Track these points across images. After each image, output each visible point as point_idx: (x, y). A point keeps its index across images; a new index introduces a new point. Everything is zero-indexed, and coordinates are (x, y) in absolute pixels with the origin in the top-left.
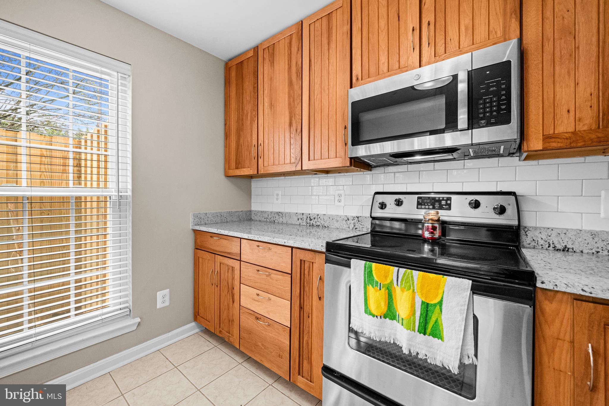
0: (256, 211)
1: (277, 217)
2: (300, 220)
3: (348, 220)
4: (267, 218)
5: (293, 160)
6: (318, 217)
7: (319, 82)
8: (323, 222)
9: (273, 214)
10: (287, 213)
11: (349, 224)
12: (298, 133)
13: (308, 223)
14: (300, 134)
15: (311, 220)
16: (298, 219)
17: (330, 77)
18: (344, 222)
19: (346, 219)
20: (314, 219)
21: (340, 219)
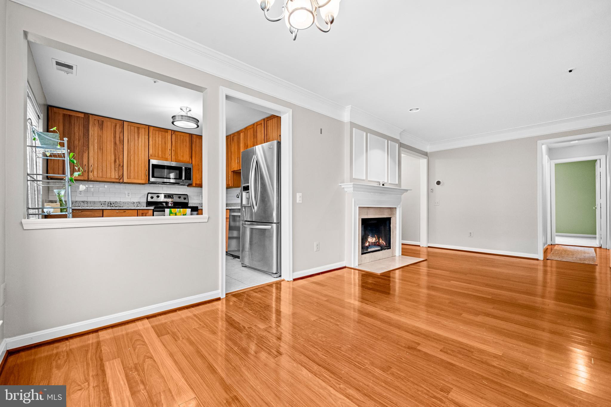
5: (117, 177)
6: (116, 203)
7: (133, 150)
8: (119, 205)
10: (92, 201)
11: (134, 205)
12: (121, 166)
13: (109, 206)
14: (122, 167)
15: (111, 204)
16: (101, 204)
17: (139, 150)
18: (132, 204)
19: (133, 202)
20: (114, 203)
21: (130, 203)
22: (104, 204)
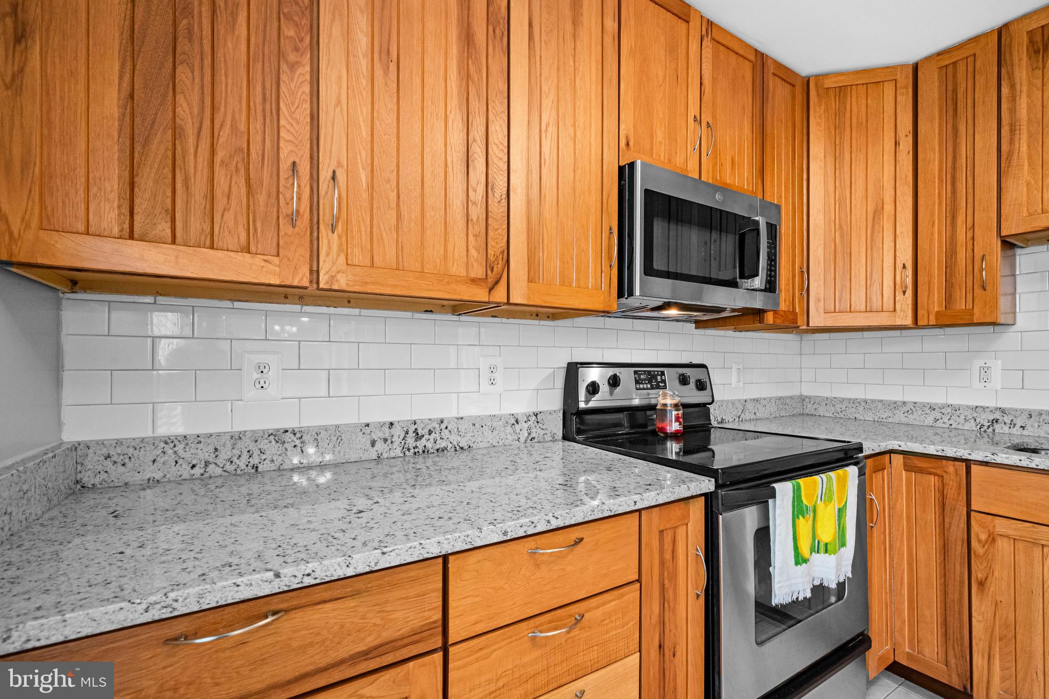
0: (119, 442)
1: (272, 449)
2: (380, 445)
3: (518, 423)
4: (207, 464)
6: (443, 426)
8: (455, 439)
9: (247, 443)
10: (326, 429)
11: (518, 431)
12: (497, 196)
13: (409, 450)
14: (505, 203)
15: (418, 437)
16: (373, 443)
18: (509, 428)
19: (513, 421)
20: (430, 432)
21: (501, 423)
22: (385, 440)
